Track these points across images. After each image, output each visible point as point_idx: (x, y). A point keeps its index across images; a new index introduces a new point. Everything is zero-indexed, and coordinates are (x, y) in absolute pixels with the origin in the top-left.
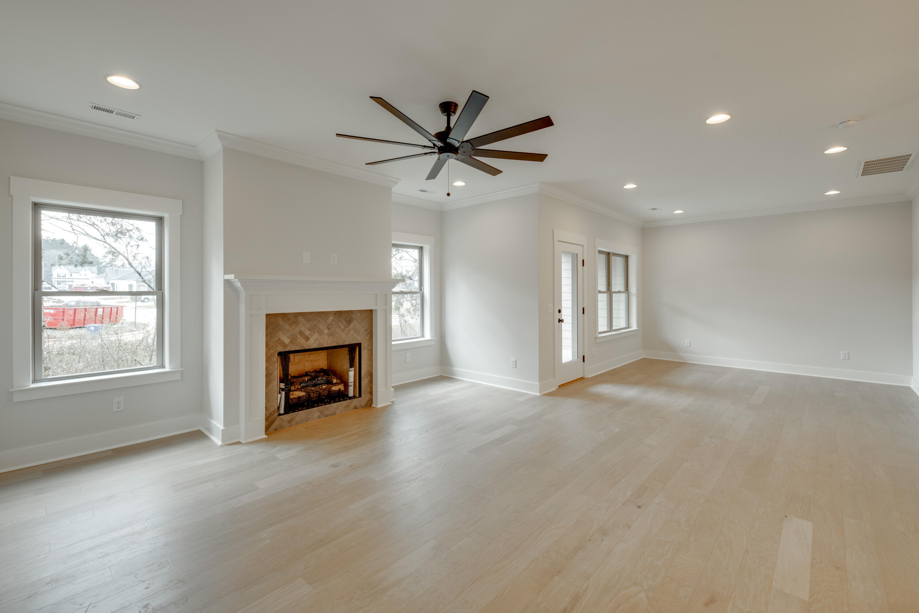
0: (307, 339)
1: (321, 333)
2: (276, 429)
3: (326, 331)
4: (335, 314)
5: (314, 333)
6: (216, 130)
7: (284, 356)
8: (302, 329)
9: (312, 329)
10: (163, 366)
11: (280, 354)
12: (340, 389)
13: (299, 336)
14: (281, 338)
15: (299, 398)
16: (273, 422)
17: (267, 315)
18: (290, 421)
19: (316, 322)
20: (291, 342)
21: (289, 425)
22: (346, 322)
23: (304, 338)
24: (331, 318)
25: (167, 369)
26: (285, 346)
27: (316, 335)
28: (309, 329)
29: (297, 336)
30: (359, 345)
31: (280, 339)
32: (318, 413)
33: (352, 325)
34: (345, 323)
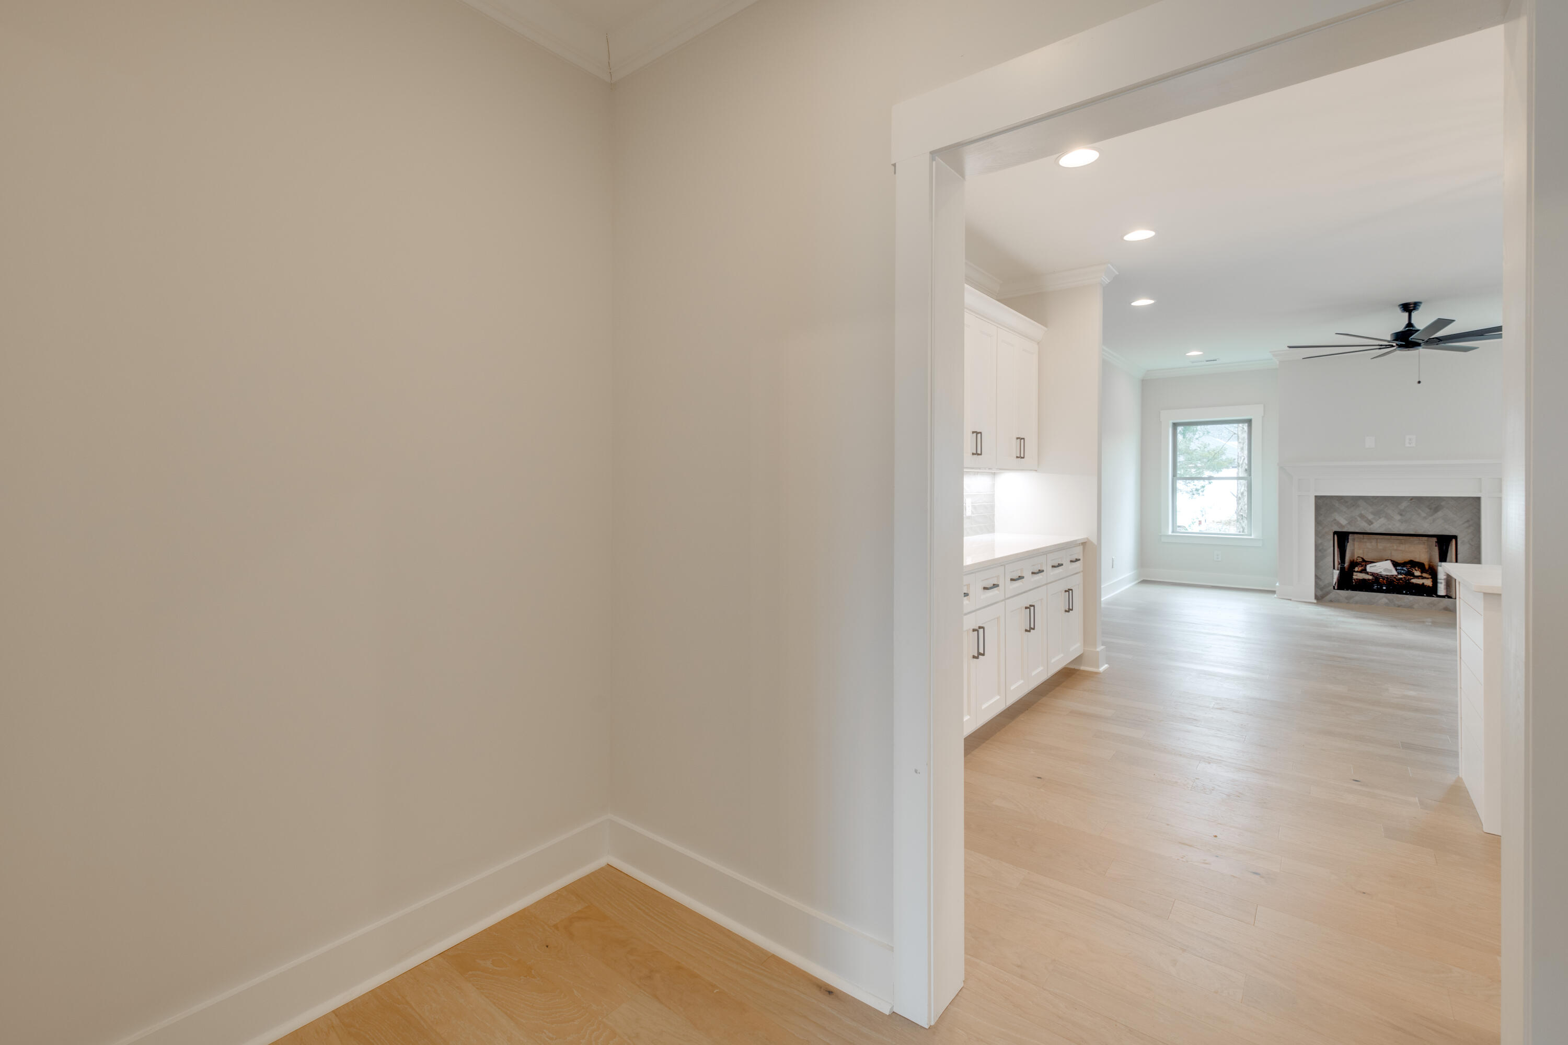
0: (1370, 523)
1: (1388, 517)
2: (1331, 601)
3: (1398, 517)
4: (1411, 499)
5: (1380, 518)
6: (1270, 352)
7: (1342, 538)
8: (1363, 512)
9: (1378, 514)
10: (1251, 535)
11: (1335, 533)
12: (1423, 583)
13: (1359, 519)
14: (1337, 519)
15: (1364, 580)
16: (1328, 593)
17: (1316, 497)
18: (1347, 598)
19: (1382, 506)
20: (1349, 523)
21: (1347, 601)
22: (1430, 509)
23: (1365, 521)
24: (1404, 505)
25: (1252, 537)
26: (1342, 526)
27: (1383, 520)
28: (1372, 513)
29: (1356, 518)
30: (1455, 537)
31: (1335, 520)
32: (1386, 601)
33: (1440, 514)
34: (1428, 510)
